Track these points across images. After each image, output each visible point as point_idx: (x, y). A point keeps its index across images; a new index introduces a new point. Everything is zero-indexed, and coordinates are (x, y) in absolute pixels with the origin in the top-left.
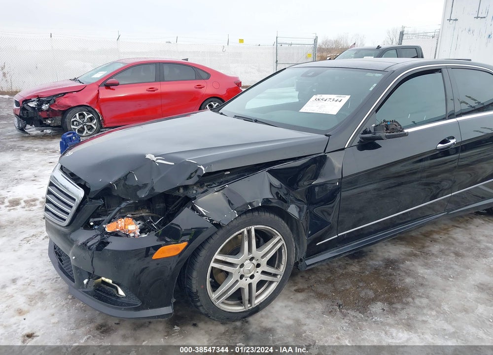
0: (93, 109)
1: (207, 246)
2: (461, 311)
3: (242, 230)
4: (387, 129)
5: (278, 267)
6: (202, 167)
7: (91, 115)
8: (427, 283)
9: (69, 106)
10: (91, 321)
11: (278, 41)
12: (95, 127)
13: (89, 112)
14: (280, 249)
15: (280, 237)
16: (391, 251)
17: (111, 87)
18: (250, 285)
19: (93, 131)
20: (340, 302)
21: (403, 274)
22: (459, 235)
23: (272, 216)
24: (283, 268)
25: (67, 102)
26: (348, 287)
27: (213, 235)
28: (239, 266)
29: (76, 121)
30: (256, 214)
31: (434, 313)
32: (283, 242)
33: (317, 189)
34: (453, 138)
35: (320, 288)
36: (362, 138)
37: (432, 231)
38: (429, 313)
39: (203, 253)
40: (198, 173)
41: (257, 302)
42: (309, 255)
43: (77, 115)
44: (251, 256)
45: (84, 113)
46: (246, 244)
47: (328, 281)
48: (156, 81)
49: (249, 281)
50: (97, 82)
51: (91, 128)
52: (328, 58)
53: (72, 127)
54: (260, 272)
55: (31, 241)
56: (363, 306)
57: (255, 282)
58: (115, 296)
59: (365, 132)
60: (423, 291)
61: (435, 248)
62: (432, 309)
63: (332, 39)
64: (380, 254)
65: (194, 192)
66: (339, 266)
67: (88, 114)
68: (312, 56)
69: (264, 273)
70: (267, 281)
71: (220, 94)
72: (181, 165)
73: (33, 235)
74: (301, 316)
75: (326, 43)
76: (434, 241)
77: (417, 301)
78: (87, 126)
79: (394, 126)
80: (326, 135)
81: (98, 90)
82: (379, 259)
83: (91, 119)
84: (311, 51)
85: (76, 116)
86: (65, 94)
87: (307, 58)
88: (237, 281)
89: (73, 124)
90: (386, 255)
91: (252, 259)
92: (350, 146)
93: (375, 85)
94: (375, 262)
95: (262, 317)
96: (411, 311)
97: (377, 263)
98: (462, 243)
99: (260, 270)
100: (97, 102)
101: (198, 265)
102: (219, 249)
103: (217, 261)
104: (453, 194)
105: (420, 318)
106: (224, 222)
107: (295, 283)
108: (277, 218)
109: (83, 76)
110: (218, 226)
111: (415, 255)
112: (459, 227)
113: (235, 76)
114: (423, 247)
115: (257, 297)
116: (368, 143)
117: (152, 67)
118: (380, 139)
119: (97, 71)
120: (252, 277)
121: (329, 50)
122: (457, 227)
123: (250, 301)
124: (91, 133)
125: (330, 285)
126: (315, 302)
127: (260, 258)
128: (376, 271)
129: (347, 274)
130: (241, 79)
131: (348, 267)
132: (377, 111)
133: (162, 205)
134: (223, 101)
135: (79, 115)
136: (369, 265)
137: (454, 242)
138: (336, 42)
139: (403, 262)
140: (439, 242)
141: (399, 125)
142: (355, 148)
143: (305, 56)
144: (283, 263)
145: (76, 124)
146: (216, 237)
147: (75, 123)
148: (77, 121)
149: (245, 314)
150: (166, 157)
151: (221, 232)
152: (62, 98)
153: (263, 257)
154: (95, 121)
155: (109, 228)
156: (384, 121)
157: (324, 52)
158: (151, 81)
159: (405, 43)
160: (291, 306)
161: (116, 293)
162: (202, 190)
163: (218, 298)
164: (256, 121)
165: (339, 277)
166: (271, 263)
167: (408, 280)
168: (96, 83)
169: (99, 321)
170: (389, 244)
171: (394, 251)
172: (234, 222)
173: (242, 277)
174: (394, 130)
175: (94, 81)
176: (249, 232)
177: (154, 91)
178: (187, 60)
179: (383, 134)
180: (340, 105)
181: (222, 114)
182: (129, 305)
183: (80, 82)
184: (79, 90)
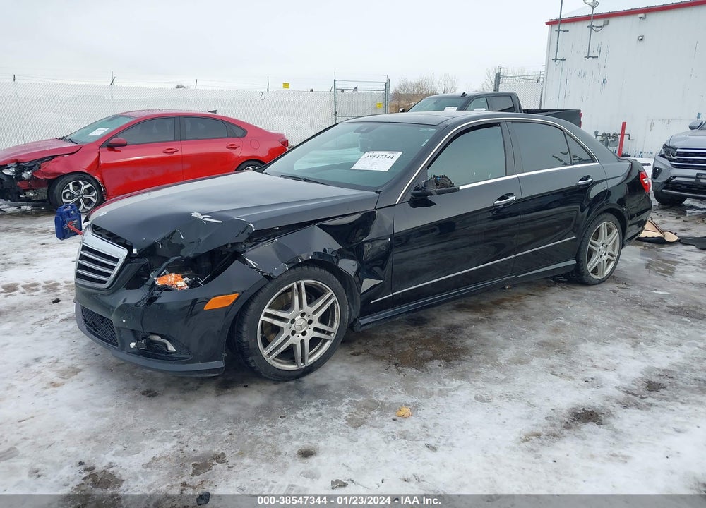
0: (91, 177)
1: (257, 300)
2: (516, 363)
3: (292, 284)
4: (437, 185)
5: (332, 325)
6: (251, 224)
7: (89, 185)
8: (487, 343)
9: (59, 173)
10: (135, 388)
11: (336, 86)
12: (95, 201)
13: (86, 181)
14: (332, 305)
15: (331, 292)
16: (455, 317)
17: (116, 148)
18: (302, 342)
19: (93, 205)
20: (397, 362)
21: (466, 337)
22: (533, 303)
23: (322, 271)
24: (336, 325)
25: (57, 167)
26: (406, 350)
27: (262, 288)
28: (290, 321)
29: (68, 192)
30: (305, 268)
31: (489, 366)
32: (335, 298)
33: (366, 245)
34: (512, 195)
35: (378, 352)
36: (413, 194)
37: (503, 299)
38: (484, 366)
39: (253, 306)
40: (247, 231)
41: (310, 361)
42: (364, 313)
43: (71, 184)
44: (302, 311)
45: (80, 182)
46: (296, 298)
47: (386, 345)
48: (175, 140)
49: (301, 337)
50: (98, 141)
51: (89, 202)
52: (401, 110)
53: (64, 200)
54: (312, 328)
55: (45, 325)
56: (420, 364)
57: (307, 338)
58: (164, 352)
59: (417, 189)
60: (482, 349)
61: (503, 314)
62: (488, 363)
63: (413, 81)
64: (443, 320)
65: (243, 246)
66: (399, 333)
67: (85, 184)
68: (383, 106)
69: (316, 329)
70: (321, 339)
71: (261, 156)
72: (229, 223)
73: (45, 319)
74: (356, 374)
75: (404, 86)
76: (505, 308)
77: (474, 358)
78: (84, 199)
79: (443, 182)
80: (377, 192)
81: (99, 152)
82: (441, 325)
83: (89, 191)
84: (381, 100)
85: (69, 186)
86: (53, 157)
87: (376, 108)
88: (288, 337)
89: (65, 198)
90: (450, 322)
91: (303, 315)
92: (402, 202)
93: (427, 140)
94: (436, 328)
95: (316, 376)
96: (467, 365)
97: (439, 328)
98: (533, 309)
99: (312, 326)
100: (98, 167)
101: (248, 319)
102: (269, 303)
103: (267, 315)
104: (517, 255)
105: (475, 370)
106: (275, 274)
107: (352, 348)
108: (327, 273)
109: (76, 134)
110: (269, 278)
111: (481, 321)
112: (534, 295)
113: (280, 132)
114: (491, 313)
115: (310, 357)
116: (420, 200)
117: (169, 123)
118: (431, 194)
119: (94, 126)
120: (304, 334)
121: (410, 97)
122: (531, 295)
123: (303, 361)
124: (89, 208)
125: (388, 348)
126: (371, 363)
127: (311, 314)
128: (438, 335)
129: (406, 339)
130: (287, 137)
131: (408, 332)
132: (428, 167)
133: (208, 264)
134: (263, 163)
135: (74, 185)
136: (431, 331)
137: (525, 308)
138: (418, 85)
139: (467, 326)
140: (509, 310)
141: (449, 180)
142: (408, 205)
143: (373, 106)
144: (336, 321)
145: (69, 197)
146: (265, 291)
147: (68, 195)
148: (70, 193)
149: (298, 373)
150: (213, 215)
151: (270, 285)
152: (50, 163)
153: (314, 313)
154: (95, 192)
155: (159, 282)
156: (434, 176)
157: (400, 100)
158: (169, 140)
159: (502, 90)
160: (345, 366)
161: (165, 349)
162: (251, 244)
163: (270, 354)
164: (305, 180)
165: (397, 342)
166: (323, 319)
167: (469, 342)
168: (96, 142)
169: (144, 387)
170: (455, 311)
171: (459, 318)
172: (283, 276)
173: (293, 333)
174: (445, 186)
175: (92, 141)
176: (299, 286)
177: (173, 153)
178: (215, 112)
179: (433, 190)
180: (391, 162)
181: (266, 174)
182: (180, 359)
183: (73, 142)
184: (72, 153)
